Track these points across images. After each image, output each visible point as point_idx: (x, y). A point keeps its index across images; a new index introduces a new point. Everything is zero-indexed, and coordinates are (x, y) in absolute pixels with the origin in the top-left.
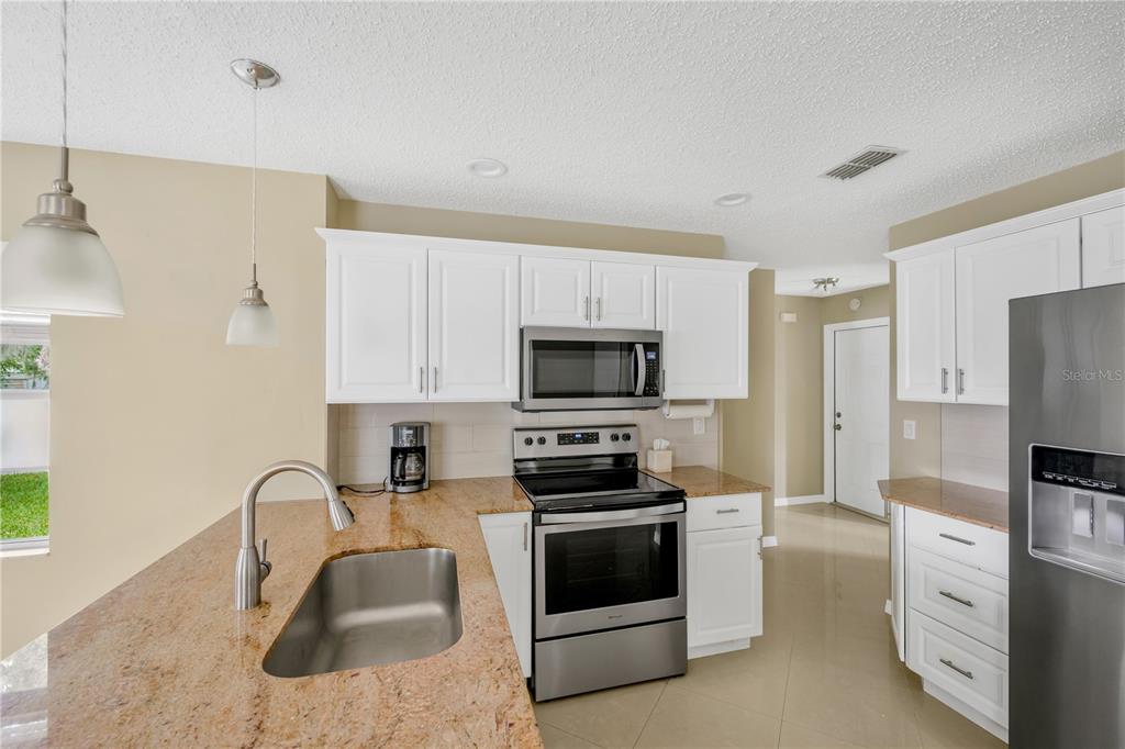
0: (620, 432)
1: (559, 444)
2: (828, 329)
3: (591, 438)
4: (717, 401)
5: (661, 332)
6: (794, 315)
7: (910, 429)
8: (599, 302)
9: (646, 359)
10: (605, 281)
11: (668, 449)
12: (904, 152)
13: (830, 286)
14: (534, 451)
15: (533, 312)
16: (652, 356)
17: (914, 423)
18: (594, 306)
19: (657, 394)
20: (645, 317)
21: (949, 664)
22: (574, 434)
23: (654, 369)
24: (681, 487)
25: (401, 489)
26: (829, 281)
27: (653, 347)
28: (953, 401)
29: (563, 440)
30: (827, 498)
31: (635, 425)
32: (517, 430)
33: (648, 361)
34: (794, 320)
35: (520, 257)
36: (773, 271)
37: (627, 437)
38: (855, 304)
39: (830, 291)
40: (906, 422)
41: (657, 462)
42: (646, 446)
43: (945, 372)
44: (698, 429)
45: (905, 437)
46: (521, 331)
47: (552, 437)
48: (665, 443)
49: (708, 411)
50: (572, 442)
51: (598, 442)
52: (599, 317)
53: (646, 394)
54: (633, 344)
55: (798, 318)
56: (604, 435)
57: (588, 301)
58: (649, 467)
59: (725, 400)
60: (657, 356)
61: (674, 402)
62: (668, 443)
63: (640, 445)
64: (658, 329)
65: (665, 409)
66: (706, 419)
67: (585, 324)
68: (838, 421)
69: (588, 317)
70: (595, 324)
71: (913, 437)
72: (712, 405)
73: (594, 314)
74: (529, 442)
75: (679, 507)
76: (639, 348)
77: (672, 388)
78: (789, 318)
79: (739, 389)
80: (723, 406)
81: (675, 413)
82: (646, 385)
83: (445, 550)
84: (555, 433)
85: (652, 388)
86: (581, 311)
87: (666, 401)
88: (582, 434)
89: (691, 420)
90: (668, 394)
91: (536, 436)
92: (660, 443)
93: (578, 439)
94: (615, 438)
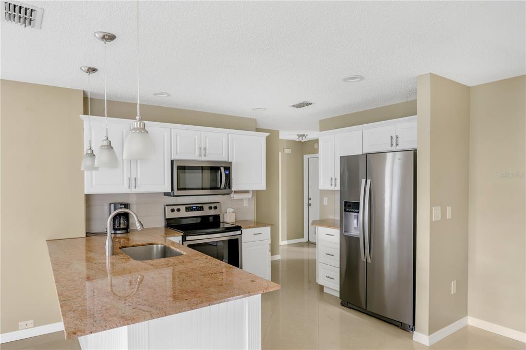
0: (213, 205)
1: (186, 211)
2: (306, 157)
3: (201, 209)
4: (253, 191)
5: (231, 162)
6: (290, 150)
7: (326, 201)
8: (205, 149)
9: (225, 174)
10: (207, 139)
11: (233, 212)
12: (314, 103)
13: (304, 137)
14: (176, 215)
15: (177, 153)
16: (227, 172)
17: (327, 198)
18: (202, 150)
19: (229, 188)
20: (224, 156)
21: (328, 277)
22: (193, 207)
23: (228, 177)
24: (239, 225)
25: (118, 232)
26: (304, 135)
27: (228, 169)
28: (334, 189)
29: (188, 209)
30: (305, 240)
31: (219, 203)
32: (167, 205)
34: (290, 152)
35: (171, 129)
36: (278, 131)
37: (216, 208)
38: (316, 146)
39: (304, 140)
40: (324, 198)
41: (229, 218)
42: (223, 212)
43: (332, 179)
44: (246, 204)
45: (324, 204)
46: (172, 162)
47: (183, 208)
48: (232, 210)
49: (249, 196)
50: (192, 210)
51: (203, 210)
52: (205, 156)
53: (225, 188)
54: (220, 167)
55: (292, 151)
56: (206, 207)
57: (200, 148)
58: (225, 220)
59: (257, 191)
60: (230, 172)
61: (236, 192)
62: (233, 210)
63: (221, 211)
64: (229, 161)
65: (232, 195)
66: (249, 199)
67: (199, 158)
68: (310, 202)
69: (200, 155)
70: (203, 158)
71: (326, 204)
72: (251, 193)
73: (203, 153)
74: (173, 210)
75: (239, 232)
76: (222, 169)
77: (235, 186)
78: (288, 151)
79: (262, 186)
80: (257, 193)
81: (236, 196)
82: (225, 184)
83: (159, 245)
84: (185, 207)
86: (197, 153)
87: (233, 191)
88: (196, 207)
89: (242, 200)
90: (234, 188)
91: (175, 208)
92: (230, 210)
93: (194, 209)
94: (210, 208)
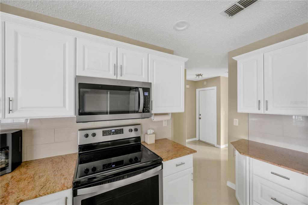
0: (133, 128)
1: (103, 135)
2: (197, 90)
3: (121, 131)
4: (172, 113)
5: (151, 83)
6: (189, 86)
7: (236, 122)
8: (121, 67)
9: (144, 96)
10: (124, 57)
15: (84, 69)
16: (146, 94)
17: (237, 120)
18: (119, 69)
19: (149, 112)
20: (144, 76)
22: (111, 130)
23: (147, 100)
26: (200, 75)
27: (147, 90)
28: (263, 113)
29: (105, 133)
30: (197, 139)
31: (139, 124)
32: (80, 130)
33: (145, 96)
34: (189, 87)
36: (186, 70)
37: (136, 130)
38: (205, 83)
40: (234, 119)
41: (149, 140)
43: (259, 102)
44: (165, 124)
45: (234, 124)
47: (99, 132)
48: (152, 131)
49: (169, 117)
50: (110, 134)
51: (123, 133)
52: (121, 75)
53: (143, 112)
54: (138, 88)
55: (190, 86)
56: (126, 129)
57: (116, 67)
58: (146, 141)
60: (149, 94)
61: (156, 114)
62: (153, 131)
63: (142, 133)
64: (149, 82)
65: (152, 118)
66: (168, 120)
67: (114, 77)
68: (200, 117)
69: (115, 74)
70: (119, 78)
71: (237, 125)
72: (170, 115)
73: (119, 73)
74: (87, 136)
75: (160, 167)
76: (141, 90)
77: (155, 108)
79: (180, 108)
81: (156, 119)
82: (144, 107)
84: (101, 130)
85: (147, 109)
86: (112, 71)
87: (152, 114)
88: (115, 130)
89: (162, 121)
90: (154, 111)
91: (90, 132)
92: (150, 131)
93: (113, 132)
94: (131, 131)
